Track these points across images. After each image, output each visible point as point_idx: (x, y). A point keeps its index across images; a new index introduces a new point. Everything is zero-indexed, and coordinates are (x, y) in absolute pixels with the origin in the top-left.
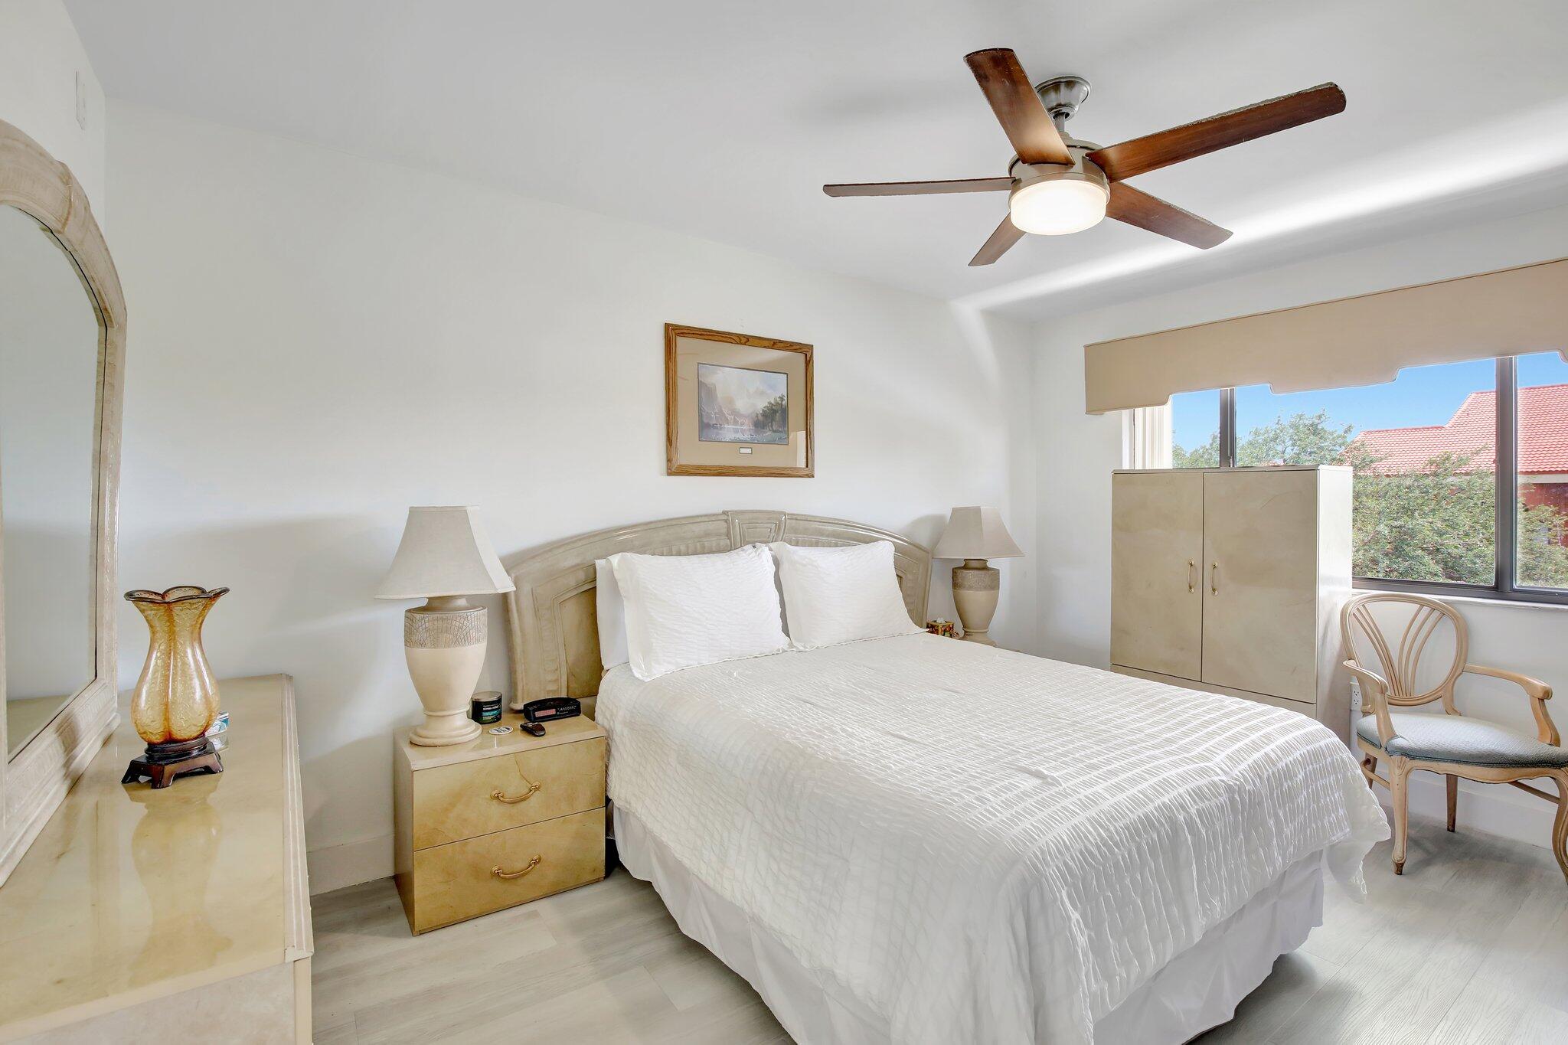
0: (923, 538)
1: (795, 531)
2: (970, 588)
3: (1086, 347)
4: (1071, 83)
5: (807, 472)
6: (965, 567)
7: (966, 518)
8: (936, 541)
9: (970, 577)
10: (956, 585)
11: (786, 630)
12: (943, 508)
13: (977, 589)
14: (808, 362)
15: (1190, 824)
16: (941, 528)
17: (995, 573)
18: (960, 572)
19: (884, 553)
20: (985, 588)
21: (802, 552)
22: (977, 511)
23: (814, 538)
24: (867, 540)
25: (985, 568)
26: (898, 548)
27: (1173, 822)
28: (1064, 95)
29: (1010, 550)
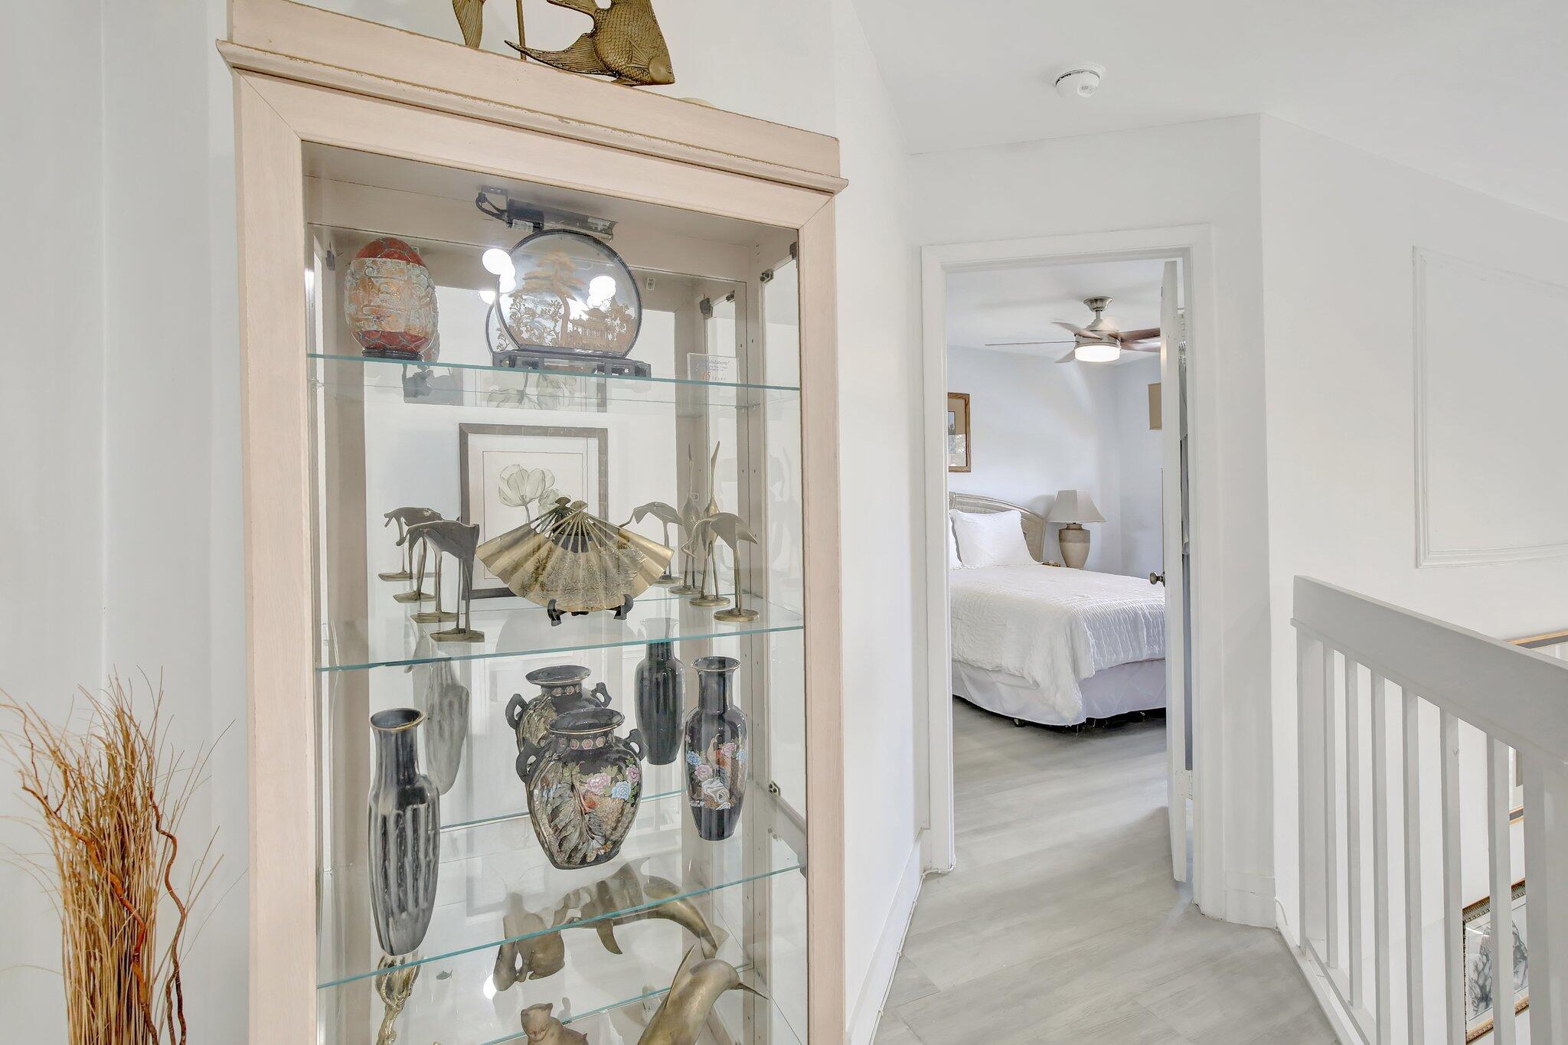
0: (1040, 510)
1: (962, 503)
2: (1070, 541)
3: (1149, 385)
4: (1102, 300)
5: (967, 469)
6: (1068, 529)
7: (1068, 498)
8: (1048, 511)
9: (1070, 534)
10: (1061, 540)
11: (959, 557)
12: (1052, 490)
13: (1075, 542)
14: (967, 404)
15: (1144, 616)
16: (1052, 504)
17: (1087, 533)
18: (1064, 532)
19: (1015, 517)
20: (1080, 542)
21: (966, 516)
22: (1074, 492)
23: (972, 508)
24: (1003, 510)
25: (1080, 529)
26: (1023, 516)
27: (1136, 614)
28: (1099, 304)
29: (1097, 518)
